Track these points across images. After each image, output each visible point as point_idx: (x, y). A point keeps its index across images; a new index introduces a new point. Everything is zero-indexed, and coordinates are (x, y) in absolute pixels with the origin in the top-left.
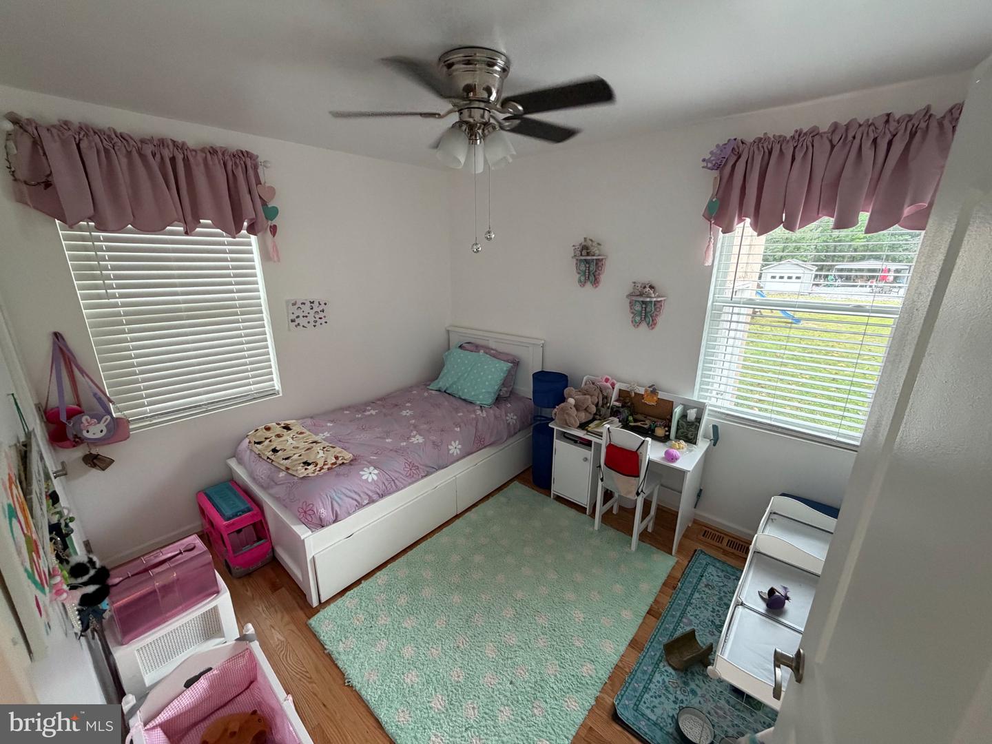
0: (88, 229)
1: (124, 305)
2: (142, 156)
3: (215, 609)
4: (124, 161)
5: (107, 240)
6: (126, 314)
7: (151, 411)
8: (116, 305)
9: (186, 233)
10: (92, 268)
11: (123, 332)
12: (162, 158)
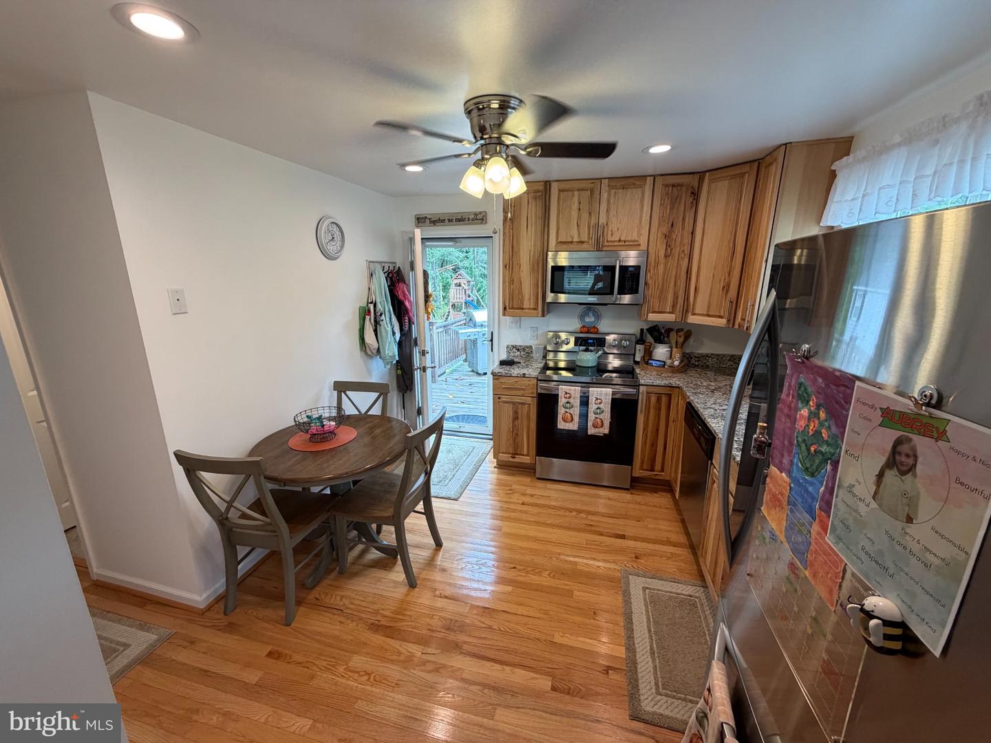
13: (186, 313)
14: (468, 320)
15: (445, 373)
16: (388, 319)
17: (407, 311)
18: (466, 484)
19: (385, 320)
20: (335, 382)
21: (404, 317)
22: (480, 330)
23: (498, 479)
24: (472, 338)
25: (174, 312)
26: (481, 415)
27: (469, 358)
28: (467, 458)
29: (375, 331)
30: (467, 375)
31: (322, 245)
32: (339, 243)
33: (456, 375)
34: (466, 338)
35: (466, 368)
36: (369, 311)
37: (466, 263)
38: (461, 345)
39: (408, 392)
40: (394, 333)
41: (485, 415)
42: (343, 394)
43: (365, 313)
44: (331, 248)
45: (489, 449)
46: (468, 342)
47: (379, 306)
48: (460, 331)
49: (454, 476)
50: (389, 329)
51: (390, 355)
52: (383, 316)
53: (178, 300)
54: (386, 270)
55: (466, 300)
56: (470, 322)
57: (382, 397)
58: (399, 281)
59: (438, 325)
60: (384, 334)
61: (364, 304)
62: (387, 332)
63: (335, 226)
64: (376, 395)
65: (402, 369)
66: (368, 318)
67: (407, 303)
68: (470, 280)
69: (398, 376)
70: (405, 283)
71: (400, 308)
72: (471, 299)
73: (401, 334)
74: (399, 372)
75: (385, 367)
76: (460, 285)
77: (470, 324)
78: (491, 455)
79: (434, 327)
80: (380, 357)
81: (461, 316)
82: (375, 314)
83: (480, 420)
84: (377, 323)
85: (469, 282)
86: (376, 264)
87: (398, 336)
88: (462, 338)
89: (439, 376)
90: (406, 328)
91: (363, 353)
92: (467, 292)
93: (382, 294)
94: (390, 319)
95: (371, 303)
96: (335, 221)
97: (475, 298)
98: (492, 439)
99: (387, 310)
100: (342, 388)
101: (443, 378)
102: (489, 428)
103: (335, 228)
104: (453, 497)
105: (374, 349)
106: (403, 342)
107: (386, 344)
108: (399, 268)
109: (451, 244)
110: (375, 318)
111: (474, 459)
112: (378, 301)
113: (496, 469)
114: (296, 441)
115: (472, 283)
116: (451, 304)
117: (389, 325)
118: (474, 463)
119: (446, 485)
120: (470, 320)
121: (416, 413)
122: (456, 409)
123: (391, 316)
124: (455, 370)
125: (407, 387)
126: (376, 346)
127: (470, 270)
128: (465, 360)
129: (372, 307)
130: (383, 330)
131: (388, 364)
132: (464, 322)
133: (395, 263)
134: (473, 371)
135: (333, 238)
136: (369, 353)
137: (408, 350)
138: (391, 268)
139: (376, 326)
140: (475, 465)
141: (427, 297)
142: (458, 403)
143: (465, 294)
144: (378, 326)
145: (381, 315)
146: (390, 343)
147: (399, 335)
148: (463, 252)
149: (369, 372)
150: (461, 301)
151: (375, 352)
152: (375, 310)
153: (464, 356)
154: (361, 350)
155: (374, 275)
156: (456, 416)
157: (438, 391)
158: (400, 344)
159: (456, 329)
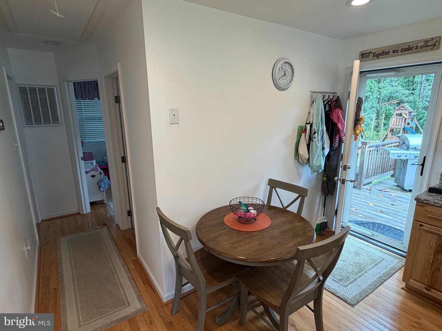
0: (80, 99)
1: (85, 116)
2: (91, 84)
3: (93, 162)
4: (88, 85)
5: (83, 102)
6: (85, 118)
7: (88, 141)
8: (83, 116)
9: (98, 100)
10: (80, 108)
11: (84, 122)
12: (95, 84)
13: (178, 124)
14: (401, 143)
15: (371, 183)
16: (320, 137)
17: (338, 132)
18: (366, 294)
19: (317, 138)
20: (270, 179)
21: (335, 136)
22: (412, 152)
23: (403, 303)
24: (402, 158)
25: (171, 123)
26: (398, 228)
27: (397, 174)
28: (373, 267)
29: (308, 146)
30: (390, 188)
31: (275, 79)
32: (289, 78)
33: (381, 187)
34: (397, 158)
35: (392, 182)
36: (306, 130)
37: (411, 98)
38: (391, 163)
39: (330, 195)
40: (323, 149)
41: (403, 230)
42: (273, 189)
43: (302, 130)
44: (282, 82)
45: (400, 266)
46: (399, 162)
47: (314, 126)
48: (391, 152)
49: (355, 280)
50: (320, 145)
51: (317, 165)
52: (317, 133)
53: (174, 115)
54: (326, 98)
55: (405, 126)
56: (403, 144)
57: (300, 198)
58: (336, 107)
59: (370, 144)
60: (314, 148)
61: (303, 124)
62: (317, 147)
63: (288, 65)
64: (297, 195)
65: (327, 177)
66: (303, 135)
67: (339, 125)
68: (412, 111)
69: (323, 181)
70: (341, 109)
71: (333, 129)
72: (410, 126)
73: (330, 150)
74: (325, 179)
75: (312, 174)
76: (401, 115)
77: (403, 146)
78: (399, 275)
79: (367, 146)
80: (309, 166)
81: (395, 139)
82: (310, 132)
83: (396, 233)
84: (310, 139)
85: (410, 113)
86: (318, 94)
87: (327, 151)
88: (393, 157)
89: (364, 185)
90: (337, 145)
91: (296, 161)
92: (407, 121)
93: (318, 116)
94: (322, 137)
95: (308, 124)
96: (288, 61)
97: (414, 126)
98: (405, 257)
99: (320, 129)
100: (274, 184)
101: (368, 187)
102: (404, 244)
103: (288, 67)
104: (349, 301)
105: (306, 159)
106: (332, 157)
107: (315, 156)
108: (338, 96)
109: (393, 73)
110: (310, 135)
111: (380, 270)
112: (314, 122)
113: (403, 291)
114: (229, 218)
115: (413, 114)
116: (389, 129)
117: (320, 142)
118: (380, 275)
119: (346, 286)
120: (404, 143)
121: (334, 212)
122: (374, 216)
123: (323, 134)
124: (380, 182)
125: (329, 191)
126: (307, 157)
127: (414, 105)
128: (392, 176)
129: (308, 127)
130: (314, 145)
131: (314, 171)
132: (397, 144)
133: (336, 93)
134: (398, 186)
135: (285, 74)
136: (301, 161)
137: (335, 163)
138: (331, 97)
139: (309, 141)
140: (380, 277)
141: (357, 120)
142: (376, 211)
143: (405, 122)
144: (311, 141)
145: (315, 133)
146: (318, 156)
147: (329, 150)
148: (409, 90)
149: (299, 176)
150: (399, 127)
151: (305, 161)
152: (311, 129)
153: (392, 172)
154: (295, 158)
155: (314, 102)
156: (372, 223)
157: (361, 197)
158: (328, 157)
159: (388, 149)
